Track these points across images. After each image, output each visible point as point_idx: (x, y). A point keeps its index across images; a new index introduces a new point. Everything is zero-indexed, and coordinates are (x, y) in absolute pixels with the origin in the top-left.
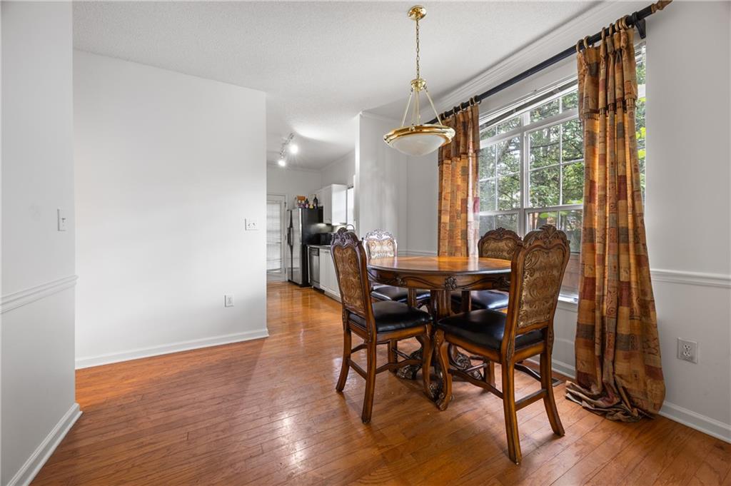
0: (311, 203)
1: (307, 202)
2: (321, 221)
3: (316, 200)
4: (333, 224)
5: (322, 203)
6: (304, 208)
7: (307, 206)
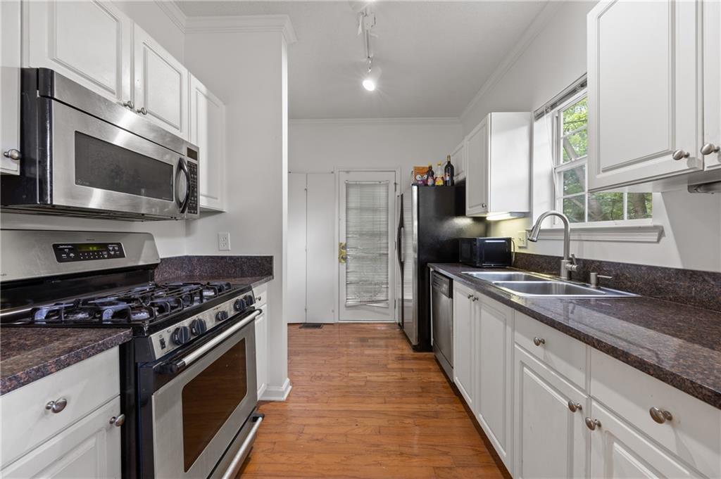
0: (439, 173)
1: (430, 172)
2: (461, 212)
3: (449, 168)
4: (490, 217)
5: (464, 172)
6: (422, 186)
7: (430, 182)
